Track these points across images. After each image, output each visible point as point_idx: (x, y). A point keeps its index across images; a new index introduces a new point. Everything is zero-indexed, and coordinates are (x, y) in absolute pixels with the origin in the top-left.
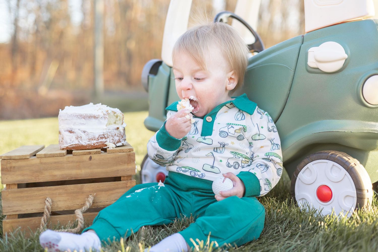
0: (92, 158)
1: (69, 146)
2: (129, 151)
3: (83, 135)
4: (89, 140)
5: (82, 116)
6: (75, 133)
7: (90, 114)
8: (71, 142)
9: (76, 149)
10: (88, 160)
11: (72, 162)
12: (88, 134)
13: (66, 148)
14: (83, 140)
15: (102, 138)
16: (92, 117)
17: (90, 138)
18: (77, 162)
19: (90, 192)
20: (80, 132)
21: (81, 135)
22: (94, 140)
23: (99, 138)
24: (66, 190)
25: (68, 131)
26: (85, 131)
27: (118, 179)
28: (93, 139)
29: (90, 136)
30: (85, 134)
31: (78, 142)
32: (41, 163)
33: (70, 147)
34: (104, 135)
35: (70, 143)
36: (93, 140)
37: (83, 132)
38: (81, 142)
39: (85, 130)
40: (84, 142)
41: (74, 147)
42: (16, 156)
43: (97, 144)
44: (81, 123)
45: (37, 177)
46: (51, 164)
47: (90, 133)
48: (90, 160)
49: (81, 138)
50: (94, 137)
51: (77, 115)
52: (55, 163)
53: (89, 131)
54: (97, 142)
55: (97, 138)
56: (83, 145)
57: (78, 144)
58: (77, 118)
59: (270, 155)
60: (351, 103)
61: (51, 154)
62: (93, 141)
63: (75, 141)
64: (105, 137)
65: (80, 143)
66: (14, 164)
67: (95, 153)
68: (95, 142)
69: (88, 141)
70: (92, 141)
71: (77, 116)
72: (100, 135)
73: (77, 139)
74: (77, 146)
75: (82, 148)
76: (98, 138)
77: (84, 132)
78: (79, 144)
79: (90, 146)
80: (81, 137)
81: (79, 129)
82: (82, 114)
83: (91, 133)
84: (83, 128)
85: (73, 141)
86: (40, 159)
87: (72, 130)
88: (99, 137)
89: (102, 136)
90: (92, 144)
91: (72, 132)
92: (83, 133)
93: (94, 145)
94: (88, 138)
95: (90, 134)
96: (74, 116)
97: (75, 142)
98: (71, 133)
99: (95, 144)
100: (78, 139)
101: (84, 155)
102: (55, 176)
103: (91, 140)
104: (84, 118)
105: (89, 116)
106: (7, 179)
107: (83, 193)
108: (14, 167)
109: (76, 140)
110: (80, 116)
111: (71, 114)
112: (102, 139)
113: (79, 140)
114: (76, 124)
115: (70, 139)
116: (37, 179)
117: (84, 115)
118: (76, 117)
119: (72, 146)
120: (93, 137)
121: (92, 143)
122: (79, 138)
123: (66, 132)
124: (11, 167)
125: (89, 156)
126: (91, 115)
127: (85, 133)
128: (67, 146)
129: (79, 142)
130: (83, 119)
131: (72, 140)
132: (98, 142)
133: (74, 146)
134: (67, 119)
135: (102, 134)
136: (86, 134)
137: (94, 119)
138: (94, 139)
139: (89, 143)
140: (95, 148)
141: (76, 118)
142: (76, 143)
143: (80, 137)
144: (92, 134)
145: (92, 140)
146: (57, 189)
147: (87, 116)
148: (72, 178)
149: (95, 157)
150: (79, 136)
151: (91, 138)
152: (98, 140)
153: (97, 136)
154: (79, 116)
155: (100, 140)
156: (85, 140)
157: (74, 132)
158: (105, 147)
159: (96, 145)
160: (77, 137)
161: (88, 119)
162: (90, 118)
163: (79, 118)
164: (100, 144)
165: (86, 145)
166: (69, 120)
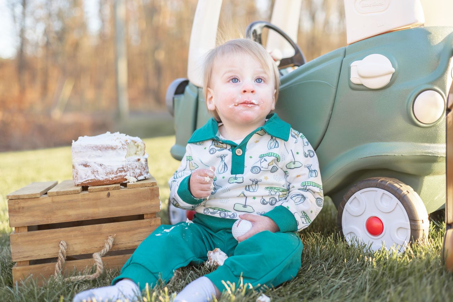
0: (110, 195)
1: (84, 181)
2: (151, 185)
3: (100, 169)
4: (107, 174)
6: (90, 167)
7: (106, 145)
8: (87, 177)
9: (93, 185)
10: (106, 197)
11: (88, 199)
12: (105, 168)
13: (81, 184)
14: (99, 175)
15: (121, 171)
16: (109, 148)
18: (94, 200)
19: (109, 233)
20: (96, 165)
21: (97, 168)
22: (113, 174)
23: (118, 172)
24: (82, 231)
25: (83, 164)
27: (141, 217)
28: (111, 173)
30: (101, 168)
31: (94, 177)
32: (53, 202)
33: (85, 183)
34: (123, 168)
35: (85, 178)
36: (111, 174)
37: (99, 165)
38: (97, 176)
39: (102, 163)
40: (101, 177)
42: (24, 195)
44: (97, 156)
45: (49, 218)
46: (65, 202)
48: (109, 197)
49: (97, 172)
50: (112, 171)
51: (92, 146)
52: (69, 201)
53: (106, 164)
54: (116, 176)
56: (100, 180)
57: (94, 179)
58: (92, 150)
59: (307, 185)
60: (401, 123)
61: (64, 192)
64: (124, 170)
65: (97, 178)
66: (23, 204)
67: (113, 189)
68: (113, 176)
69: (106, 175)
70: (110, 175)
71: (92, 147)
72: (118, 169)
73: (93, 173)
74: (93, 181)
75: (99, 184)
76: (117, 171)
77: (101, 165)
78: (96, 179)
79: (108, 181)
80: (98, 171)
81: (95, 163)
82: (98, 145)
83: (108, 166)
84: (100, 160)
85: (89, 176)
86: (52, 198)
87: (87, 164)
88: (118, 170)
89: (121, 169)
90: (110, 179)
91: (87, 166)
92: (100, 166)
93: (113, 180)
94: (105, 171)
96: (88, 147)
97: (91, 177)
98: (85, 167)
99: (114, 178)
101: (101, 191)
102: (70, 216)
103: (109, 174)
104: (100, 150)
106: (15, 221)
107: (101, 234)
108: (23, 208)
109: (92, 175)
110: (96, 147)
111: (86, 146)
112: (122, 173)
113: (95, 174)
114: (92, 156)
115: (85, 173)
116: (49, 220)
117: (100, 146)
118: (91, 149)
119: (88, 182)
120: (110, 170)
121: (110, 178)
122: (95, 172)
123: (80, 166)
124: (19, 208)
125: (107, 193)
126: (108, 146)
127: (102, 166)
128: (82, 181)
130: (99, 151)
131: (88, 175)
133: (90, 181)
134: (81, 152)
135: (121, 167)
136: (103, 168)
137: (112, 150)
138: (112, 172)
139: (107, 177)
140: (113, 183)
141: (90, 150)
142: (91, 178)
143: (96, 172)
144: (109, 168)
145: (110, 174)
146: (72, 231)
147: (104, 147)
148: (88, 218)
149: (113, 193)
151: (109, 172)
152: (117, 174)
153: (115, 170)
154: (94, 148)
155: (119, 174)
156: (102, 174)
157: (89, 166)
158: (124, 181)
159: (115, 180)
160: (93, 171)
161: (104, 150)
162: (107, 149)
163: (94, 150)
164: (119, 178)
165: (103, 179)
166: (84, 152)
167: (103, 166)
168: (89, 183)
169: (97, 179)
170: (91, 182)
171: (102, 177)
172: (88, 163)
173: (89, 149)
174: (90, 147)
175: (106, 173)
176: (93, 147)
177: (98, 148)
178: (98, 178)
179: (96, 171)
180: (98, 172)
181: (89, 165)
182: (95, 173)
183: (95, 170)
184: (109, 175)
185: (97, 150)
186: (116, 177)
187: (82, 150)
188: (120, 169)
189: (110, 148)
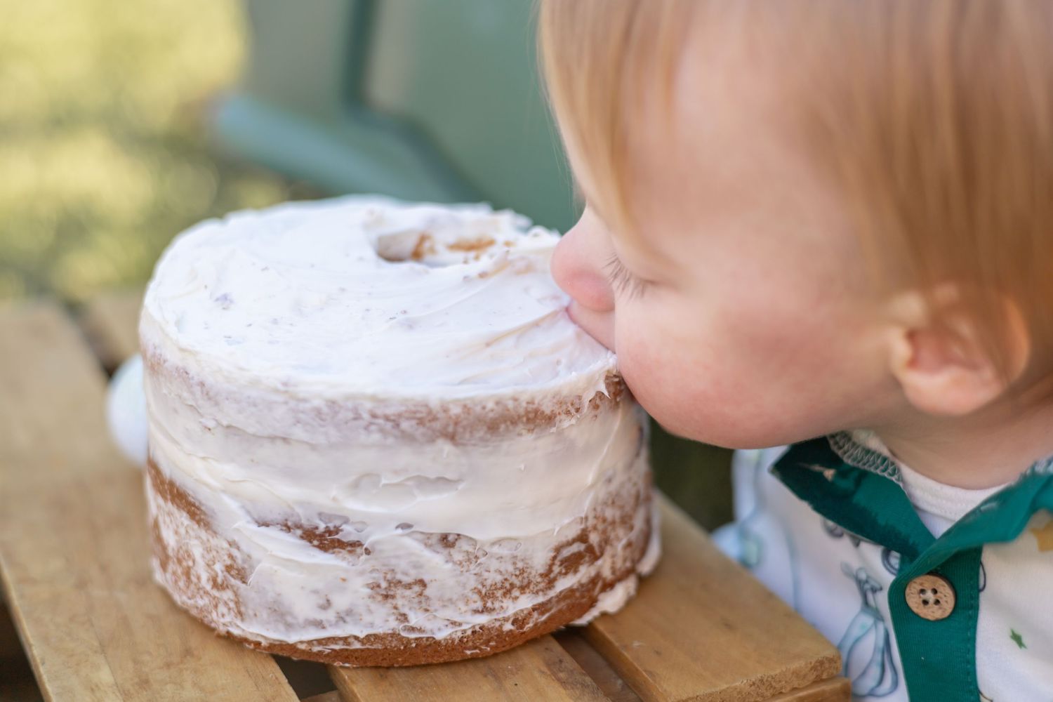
3: (437, 565)
4: (488, 596)
5: (435, 419)
6: (368, 552)
7: (497, 403)
8: (330, 616)
12: (472, 558)
14: (435, 604)
15: (571, 564)
17: (489, 583)
20: (413, 545)
21: (417, 566)
22: (523, 589)
23: (556, 569)
25: (299, 527)
26: (451, 538)
28: (512, 585)
29: (494, 565)
30: (449, 559)
31: (392, 618)
33: (316, 649)
34: (582, 538)
35: (319, 624)
36: (516, 593)
37: (434, 540)
38: (415, 619)
39: (452, 529)
40: (446, 620)
41: (356, 650)
43: (542, 613)
44: (427, 479)
47: (493, 544)
49: (417, 588)
50: (522, 571)
51: (390, 411)
53: (484, 534)
54: (541, 599)
55: (542, 570)
56: (438, 643)
57: (394, 635)
58: (390, 441)
62: (516, 598)
63: (370, 612)
64: (590, 549)
65: (413, 629)
68: (526, 602)
69: (479, 605)
70: (507, 603)
71: (395, 421)
72: (558, 550)
73: (386, 597)
74: (379, 646)
76: (550, 570)
77: (446, 541)
78: (404, 634)
79: (487, 641)
80: (422, 583)
81: (405, 526)
82: (434, 403)
83: (498, 542)
84: (440, 510)
85: (349, 612)
87: (337, 530)
88: (558, 563)
89: (578, 547)
90: (508, 627)
91: (341, 545)
92: (439, 547)
94: (473, 582)
95: (496, 549)
96: (357, 417)
97: (367, 618)
98: (323, 547)
99: (530, 614)
100: (393, 597)
103: (499, 593)
104: (452, 438)
105: (491, 415)
109: (373, 606)
110: (421, 422)
111: (332, 403)
112: (576, 571)
113: (399, 602)
114: (384, 481)
115: (316, 592)
117: (455, 410)
118: (382, 431)
120: (511, 568)
121: (506, 620)
122: (399, 592)
123: (274, 532)
126: (511, 404)
127: (452, 545)
128: (292, 638)
129: (404, 617)
130: (446, 447)
131: (341, 602)
132: (550, 601)
133: (357, 646)
134: (285, 440)
135: (574, 531)
136: (458, 556)
138: (517, 582)
139: (483, 619)
141: (376, 437)
142: (372, 625)
143: (408, 586)
144: (505, 553)
145: (507, 593)
147: (480, 420)
150: (406, 574)
151: (499, 578)
152: (551, 584)
153: (540, 560)
154: (405, 425)
155: (564, 584)
156: (450, 600)
157: (358, 544)
158: (580, 616)
159: (536, 625)
160: (390, 582)
161: (482, 439)
162: (503, 427)
163: (408, 438)
164: (560, 611)
165: (459, 634)
166: (313, 447)
167: (464, 545)
168: (346, 655)
169: (413, 636)
170: (362, 650)
171: (454, 623)
172: (345, 527)
173: (366, 428)
174: (374, 416)
175: (480, 592)
176: (400, 415)
177: (437, 425)
178: (420, 630)
179: (406, 580)
180: (427, 592)
181: (353, 538)
182: (403, 599)
183: (399, 577)
184: (497, 605)
185: (432, 441)
186: (541, 608)
187: (299, 433)
188: (566, 553)
189: (520, 417)
